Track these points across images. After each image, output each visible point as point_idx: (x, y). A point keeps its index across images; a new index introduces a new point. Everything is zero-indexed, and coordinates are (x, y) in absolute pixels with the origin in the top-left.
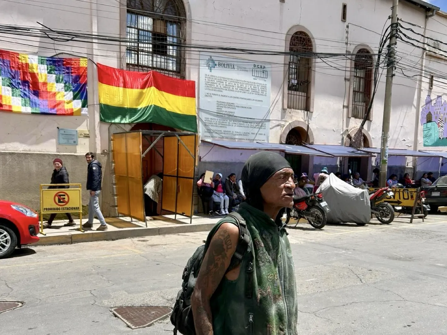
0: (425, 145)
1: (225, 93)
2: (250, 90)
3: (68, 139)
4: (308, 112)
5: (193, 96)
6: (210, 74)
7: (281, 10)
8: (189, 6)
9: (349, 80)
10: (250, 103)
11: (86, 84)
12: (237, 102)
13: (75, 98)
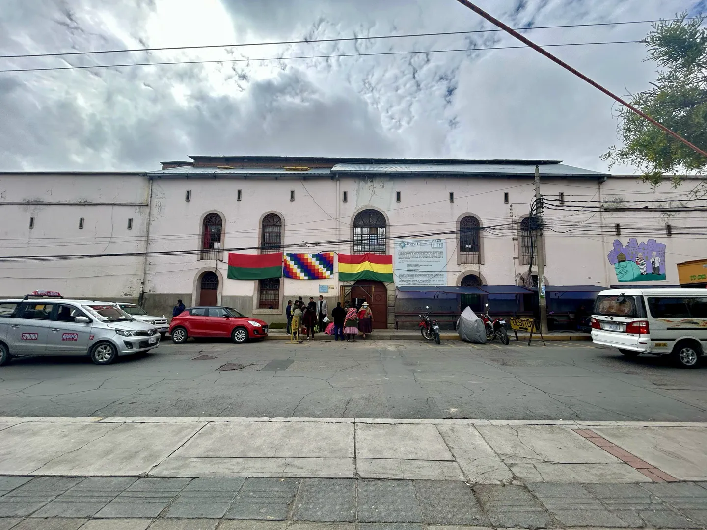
0: (619, 281)
1: (412, 259)
2: (430, 256)
3: (324, 290)
4: (480, 265)
5: (391, 263)
6: (402, 250)
7: (452, 208)
8: (388, 218)
9: (516, 240)
10: (430, 263)
11: (333, 264)
12: (420, 263)
13: (327, 271)
